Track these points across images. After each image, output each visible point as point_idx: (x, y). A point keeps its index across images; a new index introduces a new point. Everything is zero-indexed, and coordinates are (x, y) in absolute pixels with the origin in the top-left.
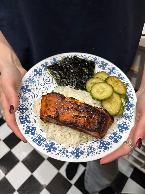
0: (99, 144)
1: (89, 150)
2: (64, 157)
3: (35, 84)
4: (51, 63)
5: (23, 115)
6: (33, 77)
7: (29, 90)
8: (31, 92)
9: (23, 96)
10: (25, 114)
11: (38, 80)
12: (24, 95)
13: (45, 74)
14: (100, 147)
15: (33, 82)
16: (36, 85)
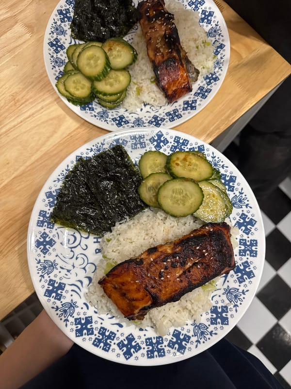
0: (235, 277)
1: (230, 298)
2: (209, 339)
3: (58, 267)
4: (51, 206)
5: (95, 335)
6: (45, 259)
7: (61, 286)
8: (67, 286)
9: (62, 305)
10: (94, 330)
11: (56, 256)
12: (61, 302)
13: (57, 233)
14: (241, 280)
15: (52, 266)
16: (62, 268)
